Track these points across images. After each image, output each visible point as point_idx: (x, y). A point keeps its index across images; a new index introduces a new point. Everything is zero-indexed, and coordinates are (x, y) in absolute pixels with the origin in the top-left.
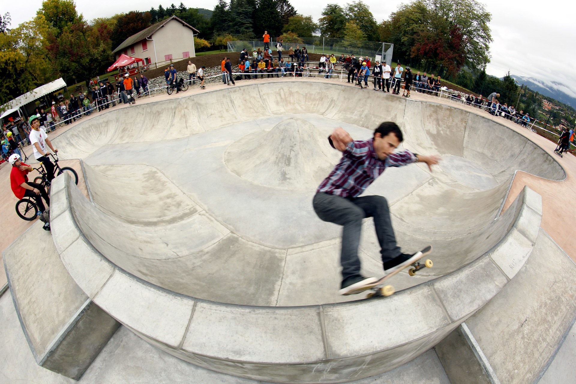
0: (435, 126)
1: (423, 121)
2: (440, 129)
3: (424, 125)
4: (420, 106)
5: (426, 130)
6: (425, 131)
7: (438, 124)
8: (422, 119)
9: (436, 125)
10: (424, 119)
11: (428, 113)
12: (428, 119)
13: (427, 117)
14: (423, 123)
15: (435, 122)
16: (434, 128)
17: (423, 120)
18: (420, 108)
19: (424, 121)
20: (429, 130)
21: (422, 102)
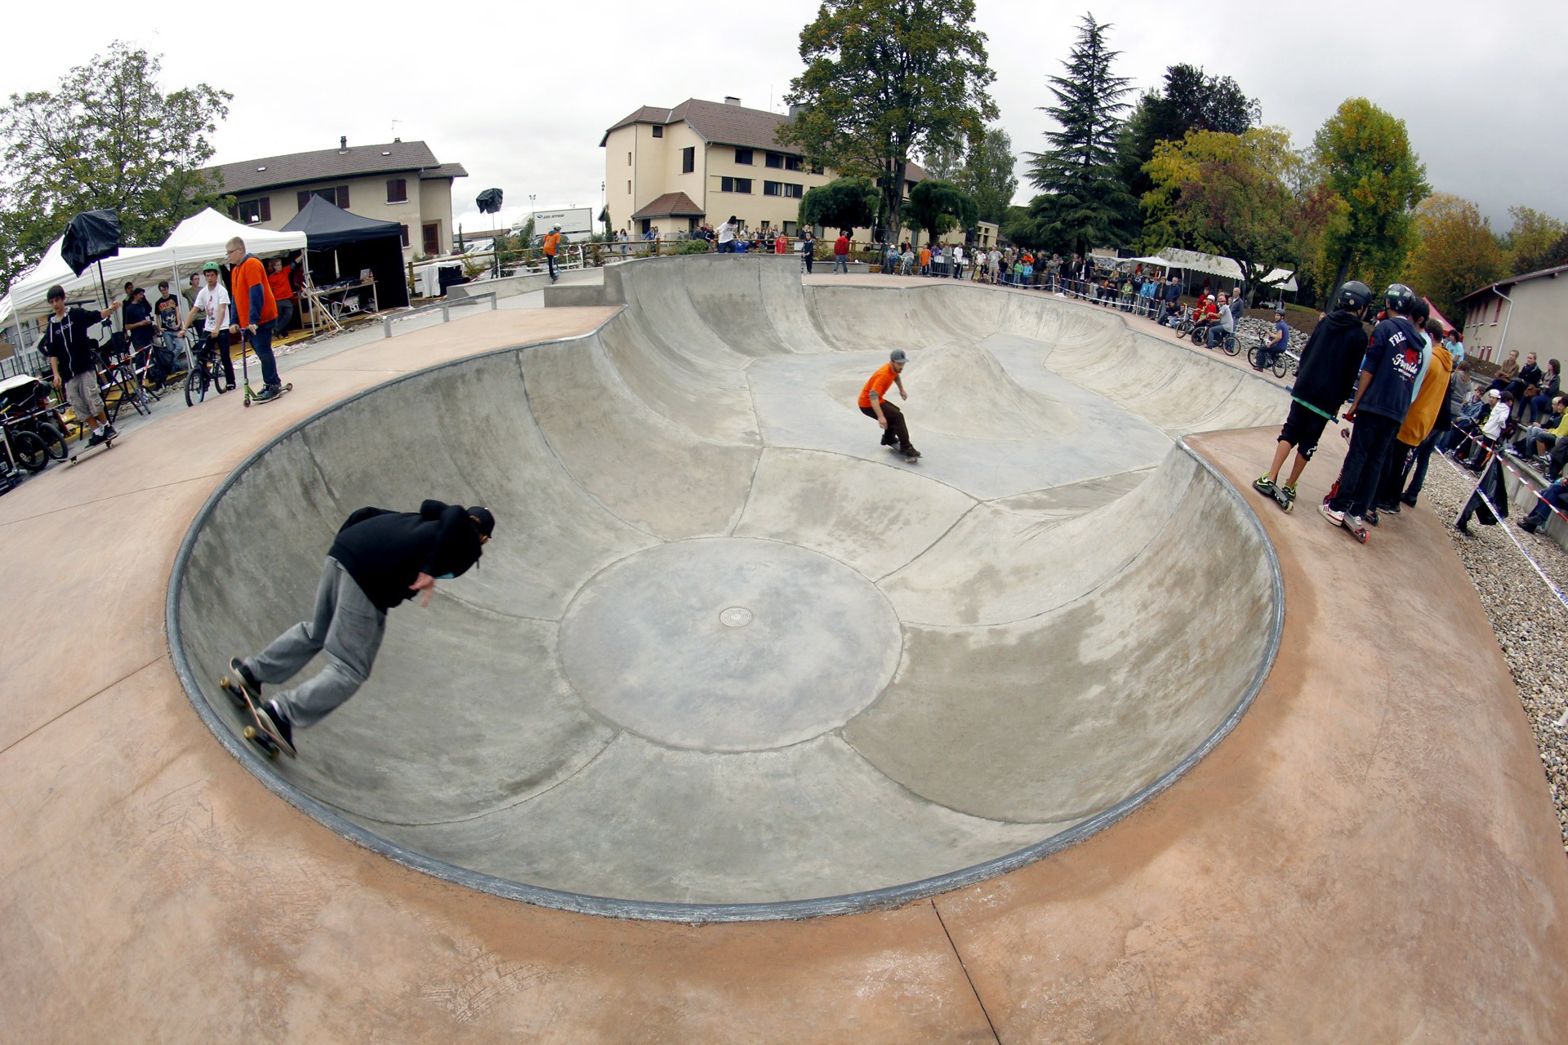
0: (1131, 641)
1: (1132, 568)
2: (1119, 677)
3: (1120, 585)
4: (1184, 484)
5: (1091, 603)
6: (1083, 602)
7: (1148, 651)
8: (1145, 555)
9: (1141, 645)
10: (1149, 560)
11: (1187, 555)
12: (1160, 583)
13: (1170, 569)
14: (1126, 571)
15: (1153, 629)
16: (1120, 643)
17: (1139, 562)
18: (1178, 497)
19: (1138, 571)
20: (1101, 619)
21: (1200, 467)
